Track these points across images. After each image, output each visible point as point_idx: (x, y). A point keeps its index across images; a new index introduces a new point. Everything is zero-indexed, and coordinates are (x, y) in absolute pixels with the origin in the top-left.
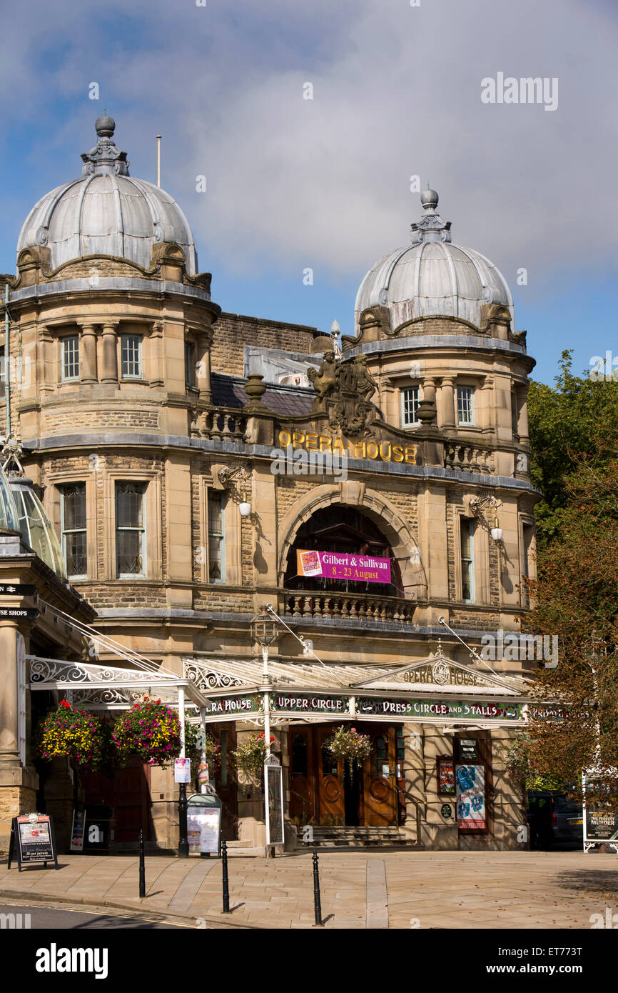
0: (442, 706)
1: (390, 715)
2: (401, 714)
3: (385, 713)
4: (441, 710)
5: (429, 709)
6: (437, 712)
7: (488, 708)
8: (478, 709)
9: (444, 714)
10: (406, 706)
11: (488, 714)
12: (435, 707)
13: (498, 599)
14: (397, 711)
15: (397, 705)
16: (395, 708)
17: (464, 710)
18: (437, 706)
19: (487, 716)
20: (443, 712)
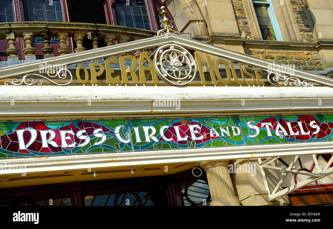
0: (191, 127)
1: (41, 155)
2: (77, 151)
3: (24, 153)
4: (189, 133)
5: (158, 134)
6: (180, 138)
7: (300, 124)
8: (279, 126)
9: (198, 142)
10: (90, 133)
11: (303, 133)
12: (172, 129)
13: (312, 37)
14: (64, 145)
15: (63, 133)
16: (58, 140)
17: (245, 130)
18: (177, 128)
19: (301, 138)
20: (194, 138)
